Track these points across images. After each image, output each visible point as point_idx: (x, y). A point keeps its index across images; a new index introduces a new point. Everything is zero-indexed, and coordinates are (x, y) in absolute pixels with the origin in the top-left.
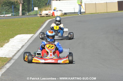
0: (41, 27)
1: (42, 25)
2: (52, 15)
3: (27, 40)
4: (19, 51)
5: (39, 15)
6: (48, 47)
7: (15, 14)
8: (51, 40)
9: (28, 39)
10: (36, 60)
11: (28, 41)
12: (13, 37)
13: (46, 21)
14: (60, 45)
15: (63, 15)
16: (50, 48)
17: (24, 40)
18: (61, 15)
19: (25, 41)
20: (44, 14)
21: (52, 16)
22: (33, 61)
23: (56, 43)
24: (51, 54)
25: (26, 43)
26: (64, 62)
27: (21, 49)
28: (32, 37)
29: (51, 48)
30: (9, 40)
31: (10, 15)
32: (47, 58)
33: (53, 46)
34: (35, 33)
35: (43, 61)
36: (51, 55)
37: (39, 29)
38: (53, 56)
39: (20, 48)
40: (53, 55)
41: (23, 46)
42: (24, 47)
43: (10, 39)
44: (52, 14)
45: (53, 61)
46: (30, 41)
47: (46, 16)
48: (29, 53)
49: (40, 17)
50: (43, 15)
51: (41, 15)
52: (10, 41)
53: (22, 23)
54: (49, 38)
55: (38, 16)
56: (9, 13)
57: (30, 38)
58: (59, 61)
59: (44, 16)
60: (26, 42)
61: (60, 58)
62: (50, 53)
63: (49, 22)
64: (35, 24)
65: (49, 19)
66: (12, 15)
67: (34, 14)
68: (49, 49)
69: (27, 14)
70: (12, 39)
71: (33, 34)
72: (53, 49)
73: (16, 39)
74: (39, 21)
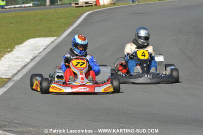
0: (72, 25)
1: (75, 22)
3: (44, 47)
4: (25, 66)
6: (76, 65)
7: (39, 3)
8: (80, 53)
9: (46, 45)
10: (57, 88)
11: (44, 49)
12: (21, 43)
13: (82, 14)
14: (95, 60)
15: (114, 4)
16: (79, 66)
17: (38, 47)
18: (111, 4)
20: (83, 2)
21: (96, 5)
22: (51, 90)
23: (88, 57)
24: (82, 76)
25: (40, 53)
26: (105, 90)
28: (52, 42)
29: (81, 65)
30: (14, 48)
32: (75, 84)
33: (84, 63)
34: (59, 36)
35: (69, 90)
36: (82, 79)
37: (68, 29)
38: (85, 81)
39: (29, 61)
40: (85, 78)
41: (34, 58)
43: (16, 47)
44: (96, 2)
45: (87, 90)
46: (48, 50)
47: (86, 6)
48: (41, 76)
49: (76, 7)
50: (80, 4)
51: (77, 4)
52: (15, 50)
53: (41, 19)
54: (78, 49)
55: (73, 6)
57: (49, 45)
58: (97, 90)
59: (82, 6)
60: (41, 50)
61: (97, 84)
62: (79, 76)
63: (87, 16)
64: (63, 20)
65: (88, 11)
66: (33, 4)
68: (77, 68)
69: (59, 3)
70: (20, 45)
71: (55, 38)
72: (84, 68)
73: (26, 46)
74: (70, 14)
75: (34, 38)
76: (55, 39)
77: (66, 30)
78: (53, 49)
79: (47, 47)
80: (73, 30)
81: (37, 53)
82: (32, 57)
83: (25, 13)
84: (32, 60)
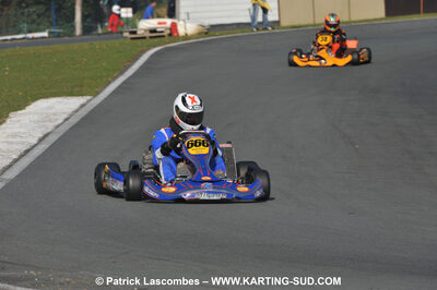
0: (122, 73)
1: (129, 66)
2: (169, 32)
3: (66, 116)
4: (27, 151)
5: (126, 34)
7: (61, 31)
9: (70, 111)
11: (66, 119)
12: (22, 107)
13: (143, 52)
15: (206, 33)
17: (55, 114)
19: (57, 120)
20: (145, 30)
21: (170, 35)
25: (57, 126)
27: (36, 145)
28: (83, 106)
30: (7, 116)
31: (45, 34)
34: (96, 94)
39: (35, 141)
41: (45, 136)
42: (47, 139)
43: (11, 115)
44: (171, 29)
46: (74, 121)
47: (151, 37)
49: (132, 39)
50: (140, 33)
51: (135, 33)
52: (8, 120)
53: (63, 62)
55: (126, 37)
56: (41, 27)
57: (76, 111)
59: (144, 38)
60: (60, 121)
63: (152, 56)
65: (155, 46)
66: (50, 33)
69: (100, 31)
70: (19, 112)
71: (89, 98)
73: (30, 113)
74: (120, 52)
75: (47, 97)
76: (89, 101)
77: (110, 83)
78: (83, 119)
79: (71, 115)
80: (125, 82)
81: (50, 126)
82: (41, 135)
83: (31, 50)
84: (41, 140)
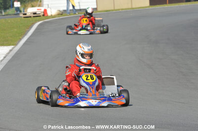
0: (25, 34)
1: (28, 31)
2: (43, 14)
5: (21, 15)
11: (5, 57)
13: (33, 24)
15: (62, 14)
18: (58, 14)
20: (31, 13)
21: (44, 15)
28: (11, 51)
34: (16, 45)
37: (23, 38)
44: (44, 12)
47: (34, 17)
49: (24, 17)
50: (28, 14)
51: (25, 14)
55: (21, 17)
59: (30, 17)
60: (2, 58)
64: (16, 30)
65: (39, 21)
67: (13, 13)
69: (3, 14)
71: (13, 46)
74: (22, 24)
76: (13, 48)
77: (21, 39)
78: (13, 57)
79: (7, 55)
80: (28, 39)
